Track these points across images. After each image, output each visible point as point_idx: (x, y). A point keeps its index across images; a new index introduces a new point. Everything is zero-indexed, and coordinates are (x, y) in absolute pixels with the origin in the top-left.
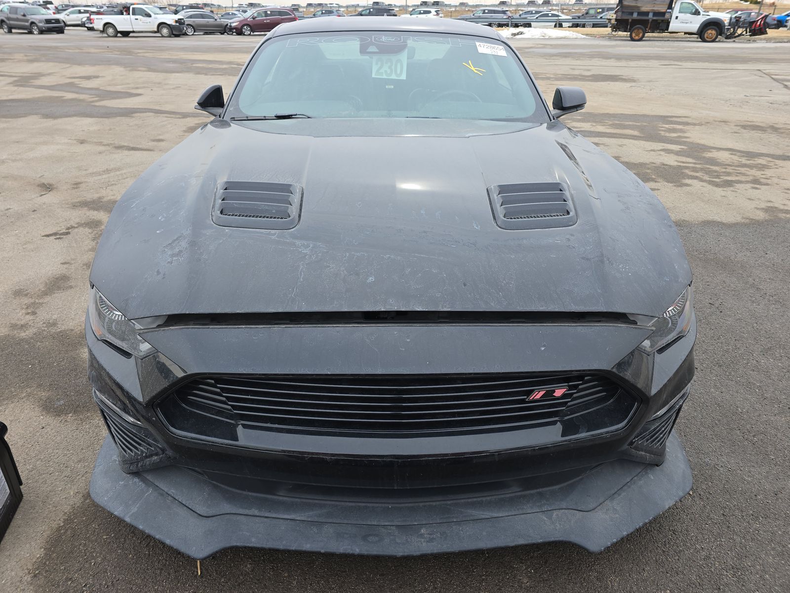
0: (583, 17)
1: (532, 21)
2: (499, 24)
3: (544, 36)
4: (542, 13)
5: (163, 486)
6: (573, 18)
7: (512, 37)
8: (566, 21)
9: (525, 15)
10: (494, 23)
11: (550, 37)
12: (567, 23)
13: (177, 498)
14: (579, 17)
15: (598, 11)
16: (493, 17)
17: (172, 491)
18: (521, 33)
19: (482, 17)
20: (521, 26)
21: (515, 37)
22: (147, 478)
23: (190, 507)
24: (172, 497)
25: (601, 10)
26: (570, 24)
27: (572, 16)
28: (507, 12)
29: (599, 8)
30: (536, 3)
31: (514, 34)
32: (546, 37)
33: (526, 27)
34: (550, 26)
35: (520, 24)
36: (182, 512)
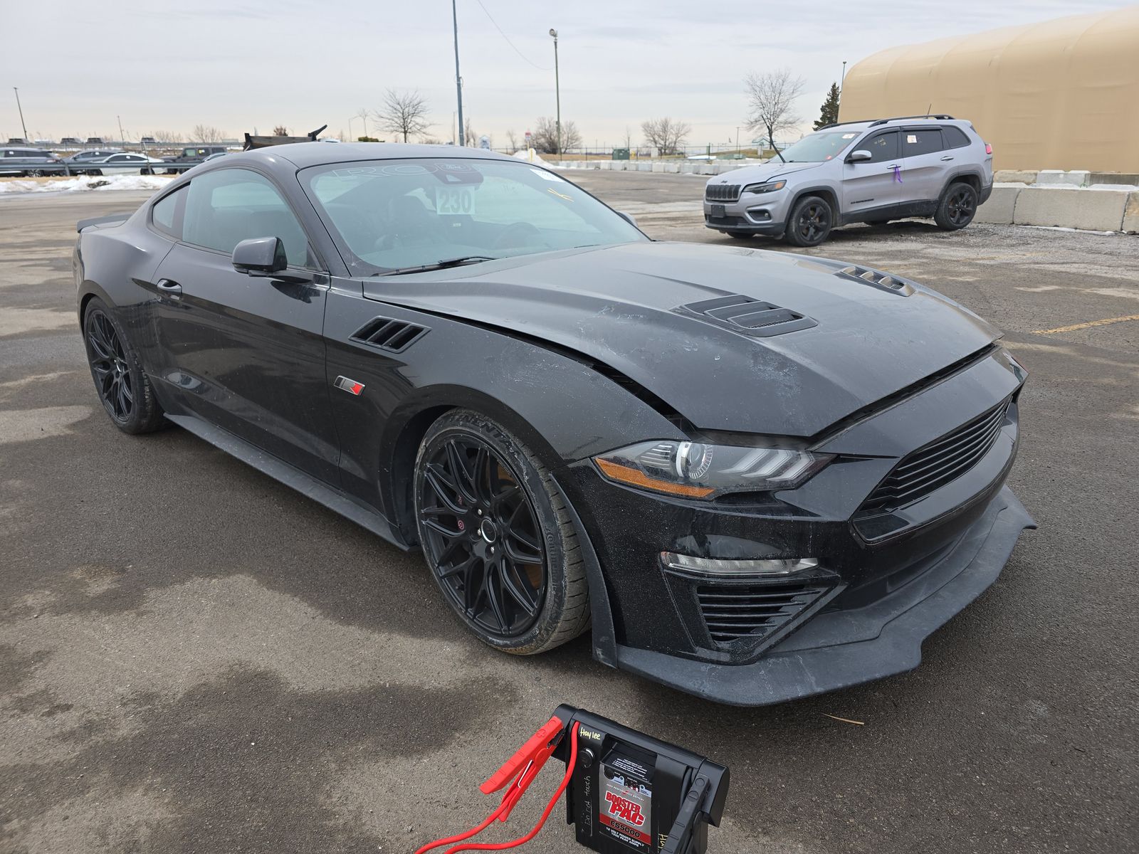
0: (180, 160)
1: (102, 167)
2: (43, 171)
3: (144, 187)
4: (114, 155)
5: (804, 646)
6: (165, 162)
7: (89, 188)
8: (158, 165)
9: (83, 157)
10: (33, 170)
11: (154, 187)
12: (161, 169)
13: (833, 644)
14: (174, 161)
15: (200, 152)
16: (28, 162)
17: (821, 642)
18: (105, 183)
19: (4, 162)
20: (84, 173)
21: (95, 189)
22: (779, 651)
23: (855, 640)
24: (828, 646)
25: (203, 151)
26: (165, 170)
27: (164, 159)
28: (50, 154)
29: (201, 149)
30: (76, 141)
31: (92, 184)
32: (149, 188)
33: (93, 175)
34: (134, 173)
35: (81, 170)
36: (852, 648)
